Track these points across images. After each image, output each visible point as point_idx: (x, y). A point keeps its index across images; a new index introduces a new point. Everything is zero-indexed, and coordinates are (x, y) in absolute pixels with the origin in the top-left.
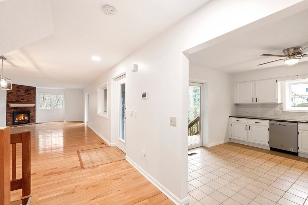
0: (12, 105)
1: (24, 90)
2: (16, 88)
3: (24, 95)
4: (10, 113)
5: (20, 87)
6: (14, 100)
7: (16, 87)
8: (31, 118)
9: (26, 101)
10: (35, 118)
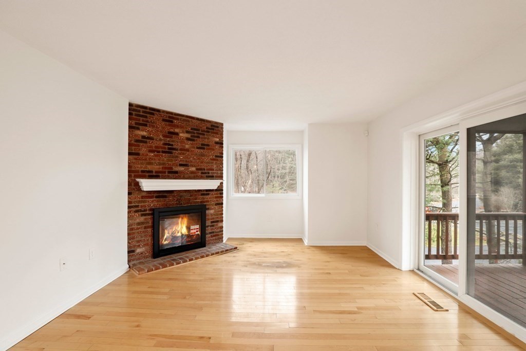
0: (148, 185)
1: (187, 132)
2: (163, 123)
3: (187, 150)
4: (142, 215)
5: (177, 119)
6: (155, 168)
7: (164, 120)
8: (209, 230)
9: (194, 169)
10: (222, 227)
